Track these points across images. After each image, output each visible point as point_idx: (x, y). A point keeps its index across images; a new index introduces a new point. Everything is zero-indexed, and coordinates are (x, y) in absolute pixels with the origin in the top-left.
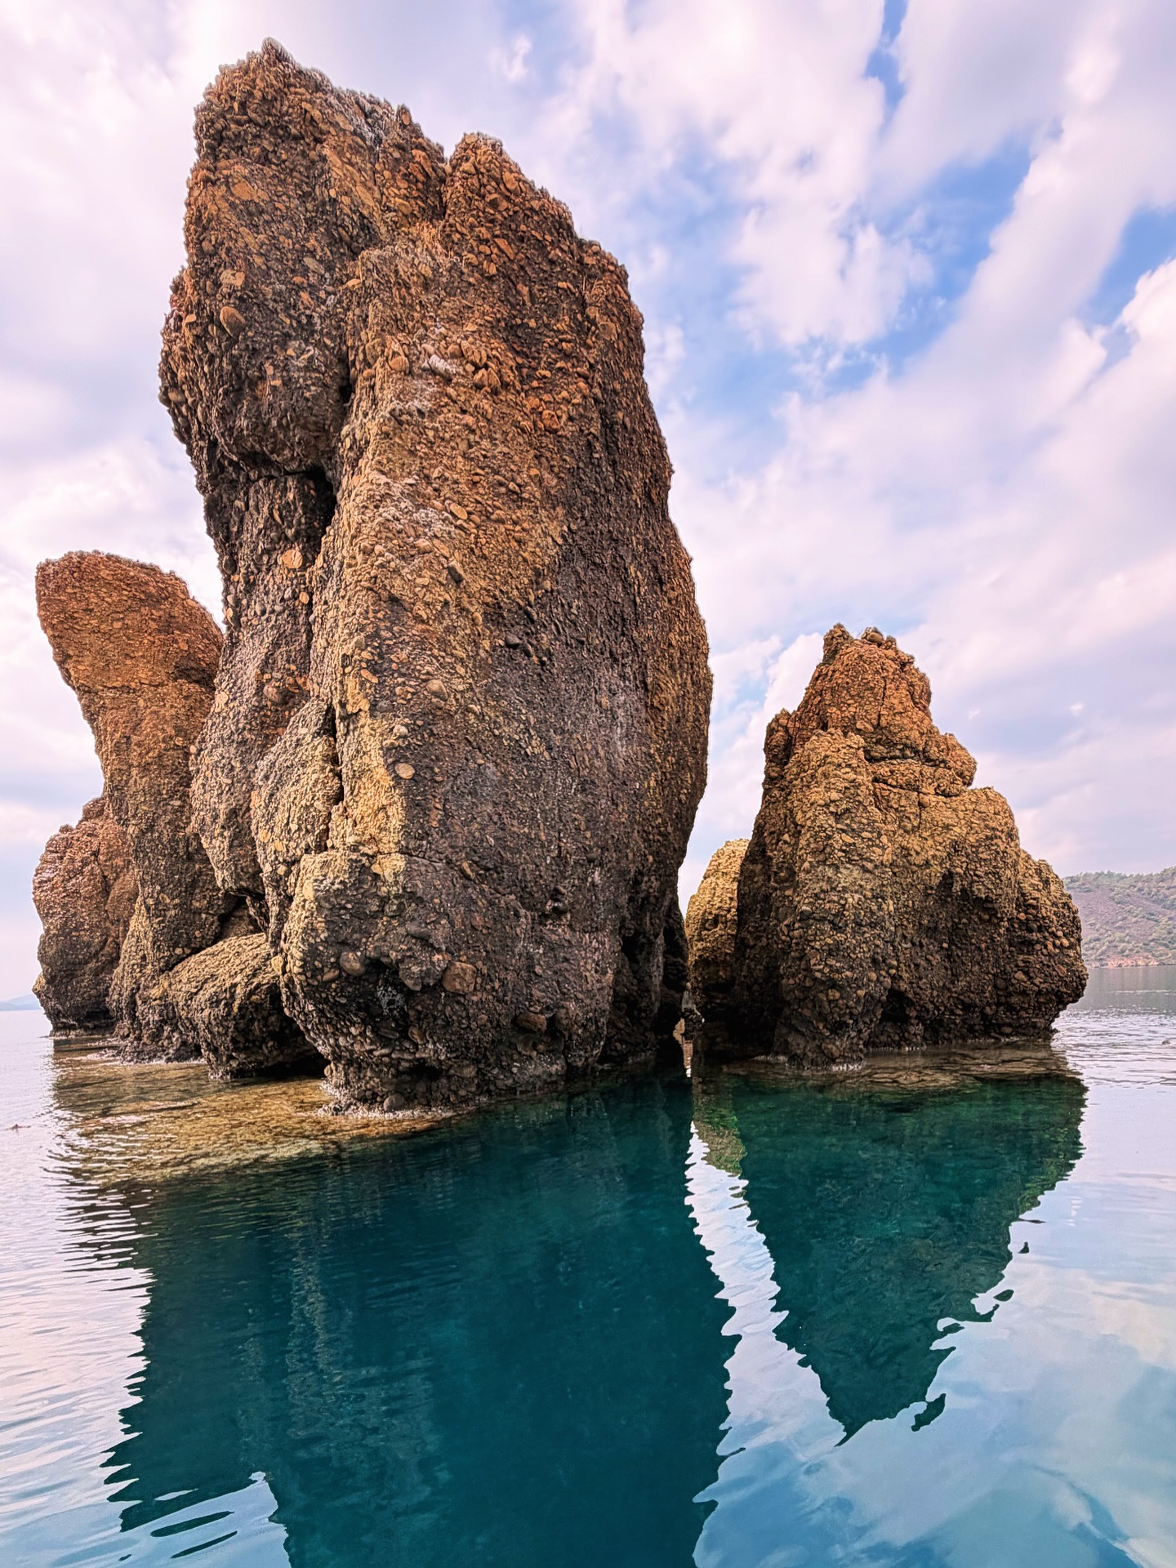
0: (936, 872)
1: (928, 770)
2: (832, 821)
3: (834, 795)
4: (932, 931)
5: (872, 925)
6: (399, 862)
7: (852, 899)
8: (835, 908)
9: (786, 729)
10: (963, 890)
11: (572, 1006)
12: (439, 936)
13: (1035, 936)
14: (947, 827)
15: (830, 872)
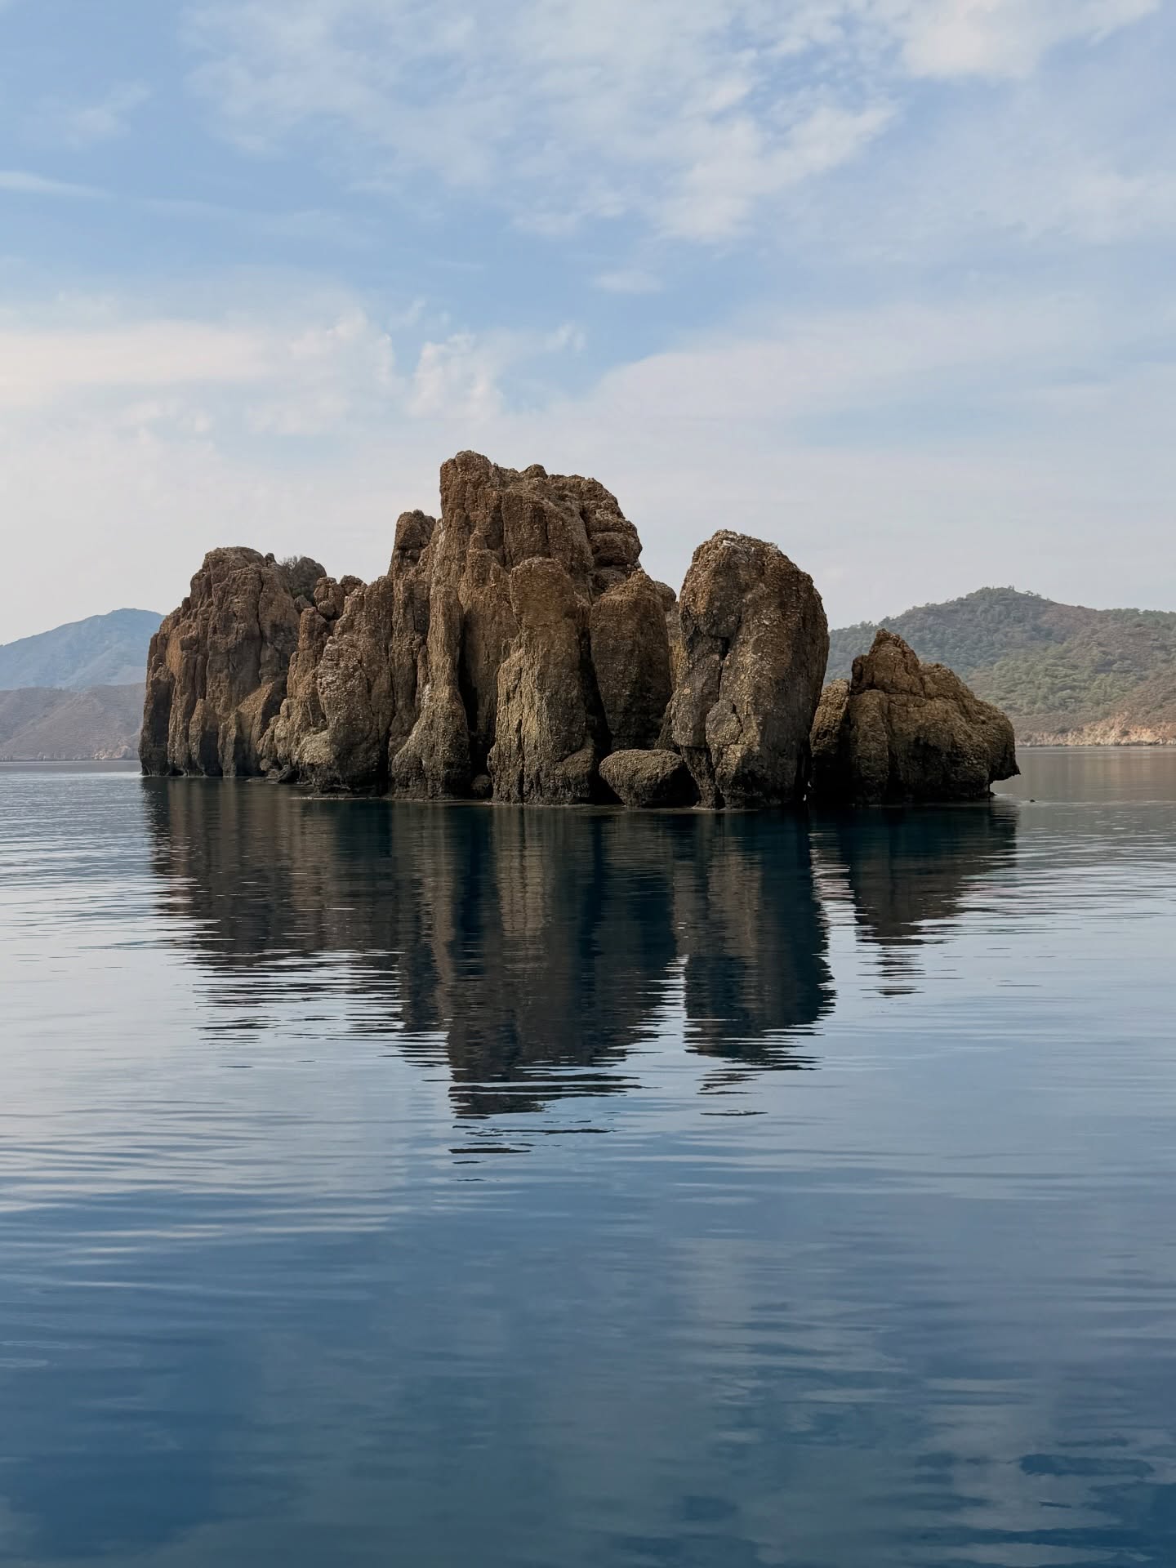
0: (913, 737)
1: (911, 698)
2: (868, 728)
3: (869, 720)
4: (914, 758)
5: (881, 760)
6: (758, 748)
7: (873, 752)
8: (868, 755)
9: (861, 665)
10: (924, 743)
11: (786, 783)
12: (766, 765)
13: (960, 759)
14: (917, 721)
15: (867, 744)
